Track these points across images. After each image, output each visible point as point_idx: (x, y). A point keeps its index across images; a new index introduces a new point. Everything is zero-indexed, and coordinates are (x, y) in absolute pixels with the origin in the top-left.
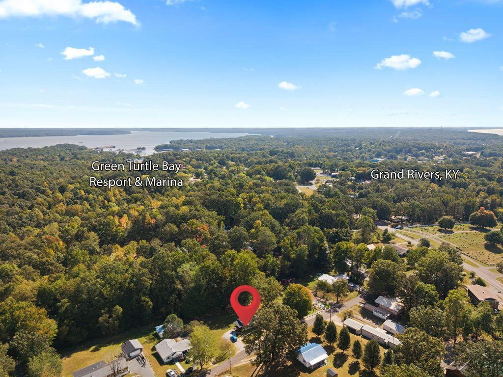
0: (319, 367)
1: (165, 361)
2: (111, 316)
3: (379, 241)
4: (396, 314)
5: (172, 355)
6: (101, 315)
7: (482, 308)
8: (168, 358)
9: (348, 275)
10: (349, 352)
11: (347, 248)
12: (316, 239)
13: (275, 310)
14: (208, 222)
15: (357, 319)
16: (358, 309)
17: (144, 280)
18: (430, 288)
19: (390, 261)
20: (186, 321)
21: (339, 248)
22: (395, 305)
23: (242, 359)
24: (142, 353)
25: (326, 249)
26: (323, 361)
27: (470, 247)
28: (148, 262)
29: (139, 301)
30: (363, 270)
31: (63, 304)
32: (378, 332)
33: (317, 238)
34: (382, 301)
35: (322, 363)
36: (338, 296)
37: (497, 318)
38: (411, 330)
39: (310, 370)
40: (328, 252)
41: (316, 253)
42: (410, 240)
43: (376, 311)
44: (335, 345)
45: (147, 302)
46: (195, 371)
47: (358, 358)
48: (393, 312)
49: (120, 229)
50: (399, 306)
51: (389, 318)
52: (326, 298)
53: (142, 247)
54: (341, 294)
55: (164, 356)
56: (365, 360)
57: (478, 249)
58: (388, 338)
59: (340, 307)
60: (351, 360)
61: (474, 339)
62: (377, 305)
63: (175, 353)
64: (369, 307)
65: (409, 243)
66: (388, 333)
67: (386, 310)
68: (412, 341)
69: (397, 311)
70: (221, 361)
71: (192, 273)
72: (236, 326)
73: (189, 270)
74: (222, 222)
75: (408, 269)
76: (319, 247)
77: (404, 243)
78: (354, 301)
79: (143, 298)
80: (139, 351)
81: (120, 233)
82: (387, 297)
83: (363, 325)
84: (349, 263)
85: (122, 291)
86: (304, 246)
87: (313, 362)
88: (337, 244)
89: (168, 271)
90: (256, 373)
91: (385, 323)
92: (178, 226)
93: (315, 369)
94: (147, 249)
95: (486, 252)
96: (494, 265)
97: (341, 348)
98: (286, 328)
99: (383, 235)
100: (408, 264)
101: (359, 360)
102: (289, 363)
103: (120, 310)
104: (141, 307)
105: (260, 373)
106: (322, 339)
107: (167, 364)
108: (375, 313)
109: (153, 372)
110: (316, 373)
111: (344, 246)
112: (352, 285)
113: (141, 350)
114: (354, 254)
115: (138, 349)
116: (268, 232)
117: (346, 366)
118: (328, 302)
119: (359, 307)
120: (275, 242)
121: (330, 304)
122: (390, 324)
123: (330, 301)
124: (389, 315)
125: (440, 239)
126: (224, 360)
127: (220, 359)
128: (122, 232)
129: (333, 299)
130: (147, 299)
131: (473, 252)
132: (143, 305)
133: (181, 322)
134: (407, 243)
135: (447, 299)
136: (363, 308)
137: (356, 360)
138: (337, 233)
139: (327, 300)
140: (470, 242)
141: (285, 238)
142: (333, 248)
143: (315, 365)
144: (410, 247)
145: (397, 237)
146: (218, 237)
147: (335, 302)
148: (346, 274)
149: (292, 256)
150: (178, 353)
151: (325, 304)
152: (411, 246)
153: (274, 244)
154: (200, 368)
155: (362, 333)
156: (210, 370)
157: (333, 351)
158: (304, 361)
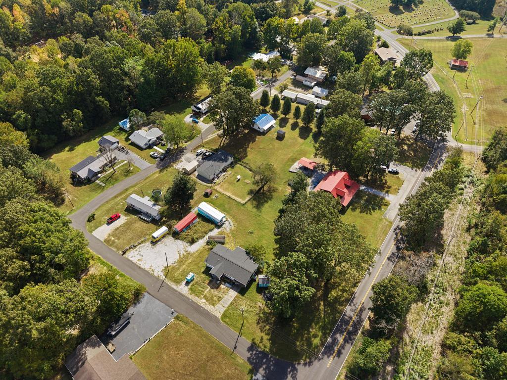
0: (270, 130)
1: (144, 147)
2: (73, 120)
3: (300, 13)
4: (321, 81)
5: (149, 142)
6: (63, 120)
7: (387, 66)
8: (146, 144)
9: (278, 51)
10: (291, 116)
11: (278, 24)
12: (248, 18)
13: (234, 92)
14: (125, 7)
15: (290, 90)
16: (290, 81)
17: (92, 81)
18: (349, 56)
19: (318, 34)
20: (148, 113)
21: (269, 25)
22: (320, 73)
23: (209, 135)
24: (120, 145)
25: (256, 27)
26: (272, 126)
27: (379, 11)
28: (86, 61)
29: (94, 102)
30: (291, 45)
31: (19, 116)
32: (309, 97)
33: (248, 16)
34: (309, 71)
35: (272, 127)
36: (273, 72)
37: (395, 73)
38: (340, 92)
39: (264, 133)
40: (258, 30)
41: (247, 32)
42: (329, 8)
43: (306, 81)
44: (279, 113)
45: (103, 102)
46: (173, 150)
47: (297, 119)
48: (319, 80)
49: (19, 24)
50: (323, 73)
51: (316, 85)
52: (262, 75)
53: (65, 45)
54: (276, 70)
55: (142, 144)
56: (303, 120)
57: (384, 12)
58: (316, 101)
59: (274, 82)
60: (291, 121)
61: (377, 92)
62: (306, 76)
63: (150, 140)
64: (299, 78)
65: (328, 12)
66: (316, 97)
67: (314, 79)
68: (342, 100)
69: (322, 78)
70: (191, 140)
71: (139, 68)
72: (193, 111)
73: (134, 65)
74: (138, 5)
75: (329, 39)
76: (251, 26)
77: (323, 12)
78: (286, 75)
79: (97, 99)
80: (116, 144)
81: (20, 29)
82: (313, 68)
83: (297, 94)
84: (278, 39)
85: (72, 95)
86: (237, 27)
87: (266, 128)
88: (268, 21)
89: (112, 69)
90: (222, 143)
91: (314, 90)
92: (91, 15)
93: (267, 132)
94: (72, 47)
95: (390, 15)
96: (395, 27)
97: (284, 114)
98: (246, 105)
99: (305, 5)
100: (329, 34)
101: (298, 120)
102: (246, 131)
103: (79, 113)
104: (98, 107)
105: (226, 142)
106: (268, 110)
107: (146, 149)
108: (305, 83)
109: (139, 157)
110: (269, 135)
111: (274, 22)
112: (283, 60)
113: (118, 142)
114: (283, 30)
115: (115, 143)
116: (197, 13)
117: (289, 125)
118: (264, 79)
119: (291, 79)
120: (205, 24)
121: (266, 80)
122: (317, 90)
123: (266, 78)
124: (315, 82)
125: (354, 4)
126: (193, 138)
127: (191, 138)
128: (23, 28)
129: (268, 75)
130: (103, 99)
131: (380, 16)
132: (99, 105)
133: (143, 115)
134: (326, 12)
135: (363, 63)
136: (294, 79)
137: (296, 121)
138: (264, 8)
139: (264, 77)
140: (378, 5)
141: (216, 19)
142: (263, 25)
143: (267, 130)
144: (329, 17)
145: (317, 6)
146: (145, 25)
147: (271, 78)
148: (276, 50)
149: (227, 38)
150: (153, 139)
151: (263, 81)
152: (330, 15)
153: (204, 27)
154: (176, 147)
155: (297, 100)
156: (185, 147)
157: (278, 117)
158: (259, 128)
